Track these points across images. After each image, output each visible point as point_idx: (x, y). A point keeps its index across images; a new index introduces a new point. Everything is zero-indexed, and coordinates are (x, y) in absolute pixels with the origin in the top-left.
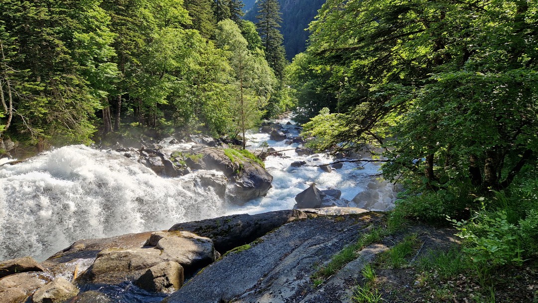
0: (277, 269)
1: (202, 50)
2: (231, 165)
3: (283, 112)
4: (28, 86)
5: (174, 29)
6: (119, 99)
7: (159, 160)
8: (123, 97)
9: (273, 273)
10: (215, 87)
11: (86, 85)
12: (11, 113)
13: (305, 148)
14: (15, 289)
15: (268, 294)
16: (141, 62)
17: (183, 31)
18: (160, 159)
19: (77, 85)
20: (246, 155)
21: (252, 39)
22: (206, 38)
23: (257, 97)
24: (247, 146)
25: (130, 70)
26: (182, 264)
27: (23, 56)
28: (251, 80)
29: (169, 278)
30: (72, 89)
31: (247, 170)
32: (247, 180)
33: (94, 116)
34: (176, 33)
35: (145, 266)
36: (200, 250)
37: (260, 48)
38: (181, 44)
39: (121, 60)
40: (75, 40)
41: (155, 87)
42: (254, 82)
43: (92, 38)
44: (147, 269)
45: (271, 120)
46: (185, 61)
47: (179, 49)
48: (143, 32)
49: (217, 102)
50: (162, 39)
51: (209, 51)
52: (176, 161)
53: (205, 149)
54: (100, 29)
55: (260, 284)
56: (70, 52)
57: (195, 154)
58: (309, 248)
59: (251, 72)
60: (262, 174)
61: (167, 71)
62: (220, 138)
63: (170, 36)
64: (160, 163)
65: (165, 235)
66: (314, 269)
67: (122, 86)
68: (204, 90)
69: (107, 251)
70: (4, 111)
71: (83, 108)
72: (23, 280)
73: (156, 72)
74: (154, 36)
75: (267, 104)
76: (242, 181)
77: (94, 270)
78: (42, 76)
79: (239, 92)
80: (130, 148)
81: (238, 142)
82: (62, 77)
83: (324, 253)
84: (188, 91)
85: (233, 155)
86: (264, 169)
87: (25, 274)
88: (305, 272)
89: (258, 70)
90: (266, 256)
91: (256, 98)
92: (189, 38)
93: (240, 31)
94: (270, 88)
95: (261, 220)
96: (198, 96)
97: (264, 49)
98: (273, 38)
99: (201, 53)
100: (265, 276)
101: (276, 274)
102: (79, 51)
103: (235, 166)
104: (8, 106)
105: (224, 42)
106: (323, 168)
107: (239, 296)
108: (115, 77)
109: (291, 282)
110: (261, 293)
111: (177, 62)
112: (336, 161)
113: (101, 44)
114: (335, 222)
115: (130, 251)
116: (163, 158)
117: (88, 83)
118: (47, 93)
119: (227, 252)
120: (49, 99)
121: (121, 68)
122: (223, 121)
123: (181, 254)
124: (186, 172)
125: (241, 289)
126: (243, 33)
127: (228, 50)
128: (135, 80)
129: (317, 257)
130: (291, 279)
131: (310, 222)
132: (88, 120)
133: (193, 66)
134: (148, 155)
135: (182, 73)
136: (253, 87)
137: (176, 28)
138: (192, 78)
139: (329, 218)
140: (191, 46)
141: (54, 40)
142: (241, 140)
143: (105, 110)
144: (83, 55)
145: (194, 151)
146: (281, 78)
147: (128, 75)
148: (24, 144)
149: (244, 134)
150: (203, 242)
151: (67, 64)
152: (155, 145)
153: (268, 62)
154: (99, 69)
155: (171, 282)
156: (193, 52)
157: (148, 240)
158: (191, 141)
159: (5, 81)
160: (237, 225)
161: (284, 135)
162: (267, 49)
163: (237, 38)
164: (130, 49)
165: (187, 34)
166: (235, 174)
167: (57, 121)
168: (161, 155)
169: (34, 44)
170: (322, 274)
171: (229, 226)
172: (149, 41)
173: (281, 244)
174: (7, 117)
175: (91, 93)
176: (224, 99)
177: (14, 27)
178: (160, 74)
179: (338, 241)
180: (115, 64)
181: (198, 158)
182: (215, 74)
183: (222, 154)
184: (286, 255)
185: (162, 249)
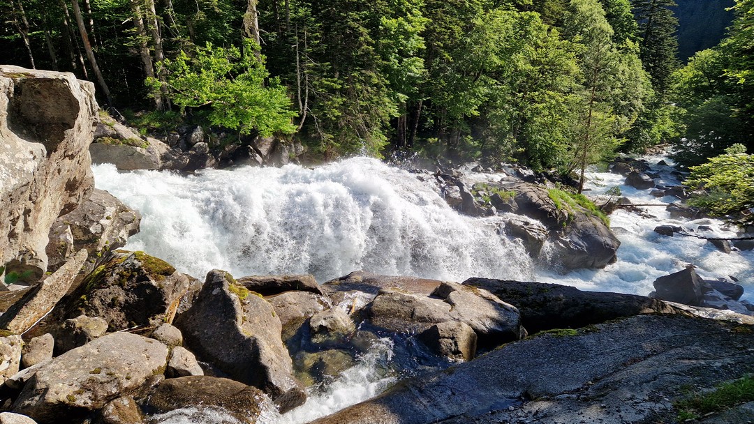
0: (618, 377)
1: (539, 42)
2: (556, 214)
3: (655, 144)
4: (326, 82)
5: (505, 12)
6: (419, 105)
7: (457, 191)
8: (424, 103)
9: (610, 379)
10: (550, 97)
11: (385, 85)
12: (305, 112)
13: (685, 206)
14: (295, 307)
15: (598, 405)
16: (453, 58)
17: (517, 15)
18: (459, 189)
19: (375, 85)
20: (581, 202)
21: (622, 26)
22: (549, 24)
23: (613, 116)
24: (584, 190)
25: (438, 68)
26: (476, 330)
27: (325, 46)
28: (609, 89)
29: (459, 344)
30: (369, 89)
31: (579, 224)
32: (576, 239)
33: (389, 124)
34: (507, 17)
35: (431, 320)
36: (502, 319)
37: (634, 40)
38: (511, 33)
39: (429, 55)
40: (380, 27)
41: (466, 92)
42: (612, 93)
43: (400, 25)
44: (432, 324)
45: (632, 155)
46: (512, 57)
47: (507, 41)
48: (463, 17)
49: (548, 120)
50: (486, 26)
51: (549, 43)
52: (478, 195)
53: (521, 185)
54: (411, 13)
55: (587, 389)
56: (374, 42)
57: (505, 190)
58: (677, 361)
59: (611, 77)
60: (602, 235)
61: (484, 72)
62: (544, 173)
63: (498, 21)
64: (457, 195)
65: (458, 288)
66: (682, 394)
67: (426, 89)
68: (532, 100)
69: (389, 290)
70: (299, 109)
71: (378, 114)
72: (303, 300)
73: (471, 72)
74: (477, 22)
75: (629, 128)
76: (568, 240)
77: (374, 308)
78: (340, 71)
79: (586, 107)
80: (423, 170)
81: (571, 182)
82: (362, 74)
83: (703, 375)
84: (508, 101)
85: (561, 200)
86: (608, 228)
87: (306, 294)
88: (666, 394)
89: (624, 75)
90: (602, 354)
91: (613, 118)
92: (523, 23)
93: (604, 13)
94: (639, 103)
95: (596, 301)
96: (521, 109)
97: (640, 42)
98: (660, 25)
99: (537, 46)
100: (596, 380)
101: (615, 383)
102: (384, 41)
103: (560, 216)
104: (304, 105)
105: (575, 30)
106: (717, 244)
107: (552, 395)
108: (419, 77)
109: (639, 401)
110: (587, 401)
111: (501, 59)
112: (743, 236)
113: (409, 32)
114: (733, 333)
115: (415, 296)
116: (462, 189)
117: (388, 82)
118: (343, 92)
119: (541, 332)
120: (344, 99)
121: (427, 65)
122: (553, 148)
123: (476, 318)
124: (490, 213)
125: (557, 387)
126: (609, 17)
127: (580, 42)
128: (442, 81)
129: (690, 378)
130: (639, 397)
131: (686, 323)
132: (381, 129)
133: (523, 65)
134: (444, 182)
135: (505, 75)
136: (609, 101)
137: (509, 9)
138: (518, 82)
139: (722, 323)
140: (524, 36)
141: (359, 27)
142: (578, 179)
143: (401, 118)
144: (388, 46)
145: (505, 185)
146: (661, 90)
147: (435, 75)
148: (313, 150)
149: (583, 172)
150: (507, 309)
151: (368, 58)
152: (454, 170)
153: (643, 62)
154: (402, 66)
155: (461, 349)
156: (526, 44)
157: (436, 289)
158: (502, 172)
159: (304, 74)
160: (556, 300)
161: (650, 180)
162: (645, 41)
163: (597, 24)
164: (443, 39)
165: (522, 18)
166: (560, 227)
167: (348, 126)
168: (461, 186)
169: (338, 32)
170: (696, 405)
171: (545, 298)
172: (469, 28)
173: (628, 343)
174: (301, 117)
175: (389, 96)
176: (560, 116)
177: (320, 11)
178: (475, 75)
179: (733, 363)
180: (422, 60)
181: (508, 196)
182: (553, 77)
183: (544, 196)
184: (635, 361)
185: (453, 304)
